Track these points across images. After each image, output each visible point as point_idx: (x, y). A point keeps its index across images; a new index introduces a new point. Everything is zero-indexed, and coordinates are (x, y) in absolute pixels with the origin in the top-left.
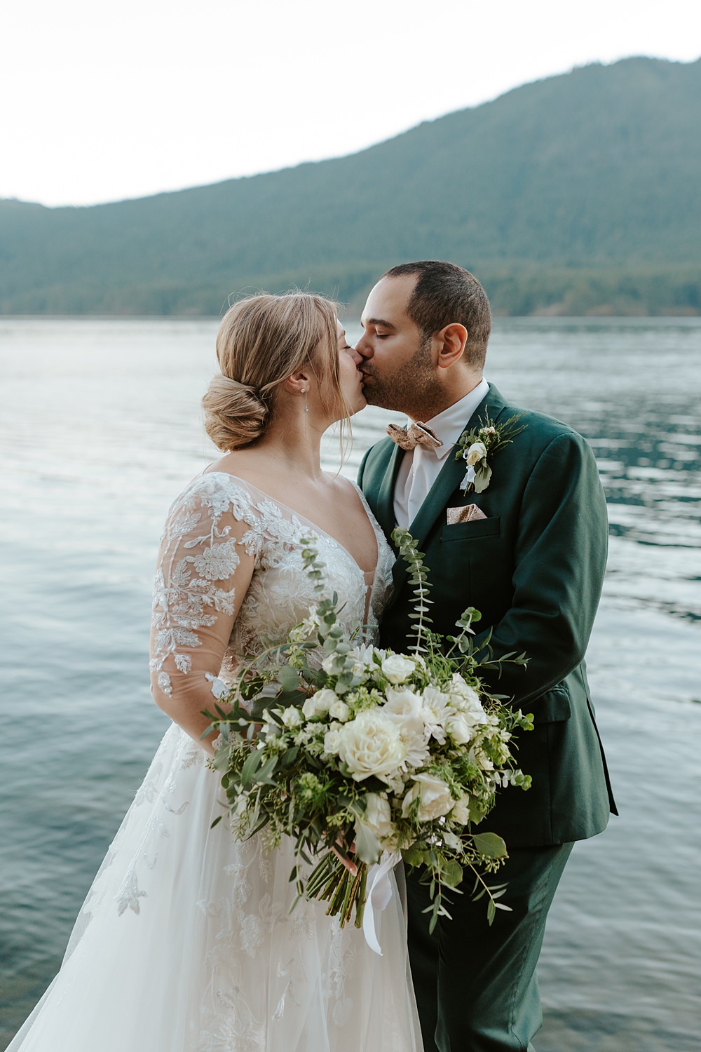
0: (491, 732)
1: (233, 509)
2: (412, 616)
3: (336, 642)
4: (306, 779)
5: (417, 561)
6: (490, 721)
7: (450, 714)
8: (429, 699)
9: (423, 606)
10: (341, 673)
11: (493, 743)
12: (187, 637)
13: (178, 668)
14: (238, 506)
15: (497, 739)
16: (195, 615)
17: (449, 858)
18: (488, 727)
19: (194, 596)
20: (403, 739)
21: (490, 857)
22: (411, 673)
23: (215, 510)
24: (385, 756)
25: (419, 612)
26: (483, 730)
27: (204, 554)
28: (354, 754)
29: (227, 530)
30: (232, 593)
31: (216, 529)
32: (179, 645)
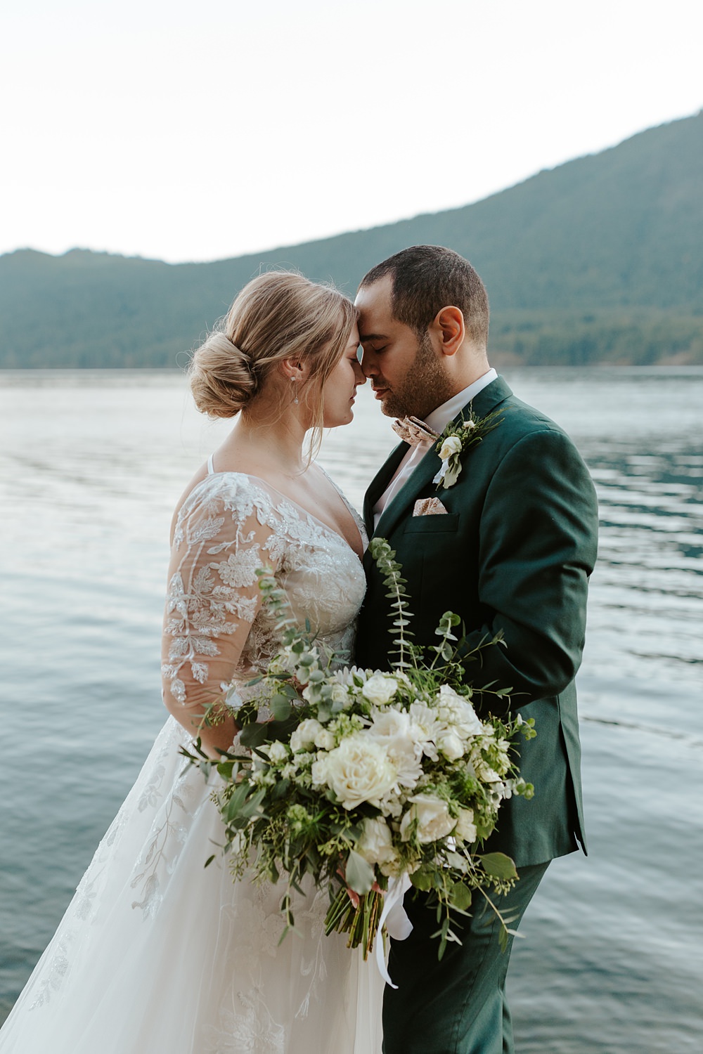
0: (486, 742)
1: (256, 512)
2: (392, 631)
3: (308, 670)
4: (293, 811)
5: (394, 573)
6: (485, 731)
7: (440, 728)
8: (417, 715)
9: (403, 618)
10: (321, 701)
11: (492, 754)
12: (205, 646)
13: (194, 677)
14: (261, 509)
15: (495, 749)
16: (216, 623)
17: (456, 881)
18: (483, 737)
19: (217, 603)
20: (392, 761)
21: (498, 878)
22: (394, 692)
23: (240, 515)
24: (373, 780)
25: (399, 627)
26: (479, 741)
27: (229, 561)
28: (342, 781)
29: (252, 534)
30: (254, 600)
31: (241, 535)
32: (197, 654)
